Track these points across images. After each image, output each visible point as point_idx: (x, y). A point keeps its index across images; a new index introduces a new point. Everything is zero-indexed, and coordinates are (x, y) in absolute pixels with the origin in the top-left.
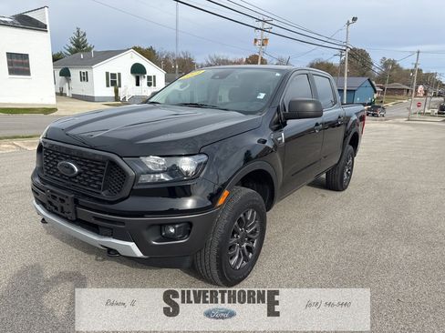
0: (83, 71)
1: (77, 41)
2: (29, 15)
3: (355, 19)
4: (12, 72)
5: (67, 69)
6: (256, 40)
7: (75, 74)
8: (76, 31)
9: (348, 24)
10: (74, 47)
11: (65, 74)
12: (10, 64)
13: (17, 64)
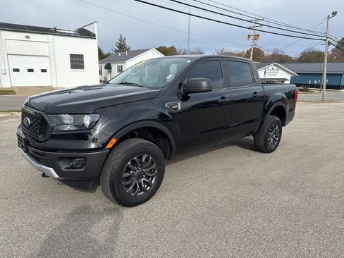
0: (120, 65)
1: (120, 44)
2: (85, 28)
3: (334, 13)
4: (73, 67)
5: (110, 64)
6: (249, 36)
7: (114, 67)
8: (119, 37)
9: (329, 17)
10: (118, 49)
11: (108, 67)
12: (72, 62)
13: (76, 61)
